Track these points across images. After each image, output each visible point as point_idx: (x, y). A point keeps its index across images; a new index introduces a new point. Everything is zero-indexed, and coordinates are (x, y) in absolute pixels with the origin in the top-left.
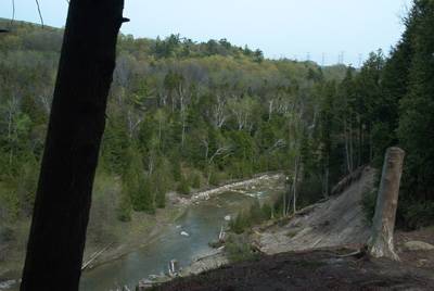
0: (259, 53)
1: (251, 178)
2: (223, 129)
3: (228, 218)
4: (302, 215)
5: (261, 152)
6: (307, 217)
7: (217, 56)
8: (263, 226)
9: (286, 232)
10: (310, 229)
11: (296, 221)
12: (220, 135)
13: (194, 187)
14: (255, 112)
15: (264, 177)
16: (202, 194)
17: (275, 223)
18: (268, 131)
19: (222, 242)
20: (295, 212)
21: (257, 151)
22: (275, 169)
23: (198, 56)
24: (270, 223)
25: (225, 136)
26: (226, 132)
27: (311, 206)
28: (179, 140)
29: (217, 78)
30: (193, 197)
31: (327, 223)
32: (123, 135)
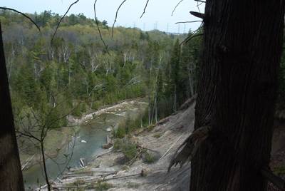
0: (105, 23)
1: (117, 104)
2: (97, 72)
3: (109, 130)
4: (161, 123)
5: (121, 87)
6: (164, 125)
7: (79, 25)
8: (137, 133)
9: (152, 135)
10: (170, 131)
11: (158, 128)
12: (96, 77)
13: (82, 111)
14: (115, 61)
15: (125, 103)
16: (88, 116)
17: (145, 130)
18: (124, 73)
19: (110, 145)
20: (157, 122)
21: (119, 86)
22: (131, 98)
23: (65, 25)
24: (141, 130)
25: (98, 77)
26: (99, 75)
27: (167, 118)
28: (67, 82)
29: (84, 39)
30: (83, 118)
31: (182, 127)
32: (31, 79)
